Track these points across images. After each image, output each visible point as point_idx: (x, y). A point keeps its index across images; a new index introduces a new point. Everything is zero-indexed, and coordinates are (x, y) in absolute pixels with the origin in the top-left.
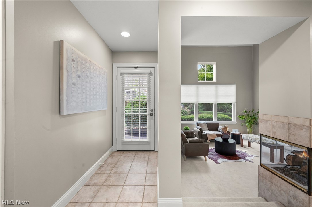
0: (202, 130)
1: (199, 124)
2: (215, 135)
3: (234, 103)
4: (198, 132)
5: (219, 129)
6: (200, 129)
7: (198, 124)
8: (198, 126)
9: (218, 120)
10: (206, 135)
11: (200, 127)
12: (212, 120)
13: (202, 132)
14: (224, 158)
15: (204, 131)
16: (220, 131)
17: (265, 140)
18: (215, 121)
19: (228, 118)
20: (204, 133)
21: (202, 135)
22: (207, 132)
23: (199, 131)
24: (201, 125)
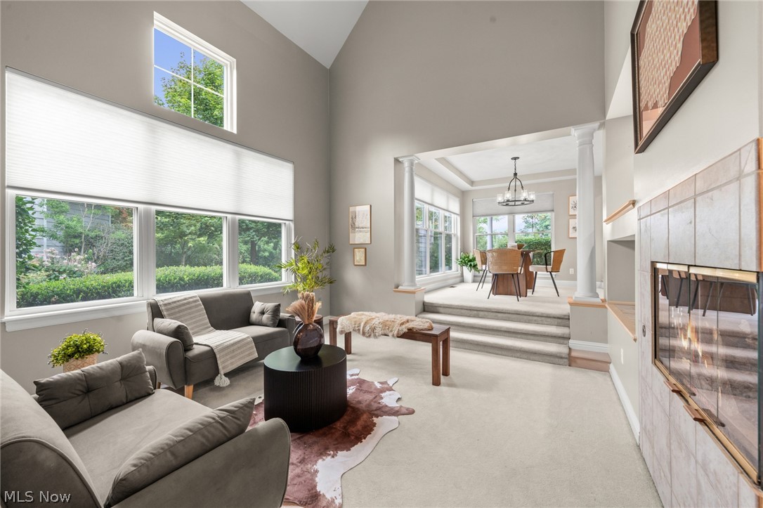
0: (188, 334)
1: (162, 308)
2: (248, 343)
3: (287, 222)
4: (164, 352)
5: (254, 316)
6: (179, 333)
7: (156, 311)
8: (157, 320)
9: (242, 280)
10: (211, 355)
11: (170, 323)
12: (219, 284)
13: (187, 346)
14: (327, 449)
15: (195, 339)
16: (260, 324)
17: (408, 321)
18: (229, 286)
19: (269, 274)
20: (197, 350)
21: (185, 358)
22: (208, 339)
23: (171, 346)
24: (176, 309)
